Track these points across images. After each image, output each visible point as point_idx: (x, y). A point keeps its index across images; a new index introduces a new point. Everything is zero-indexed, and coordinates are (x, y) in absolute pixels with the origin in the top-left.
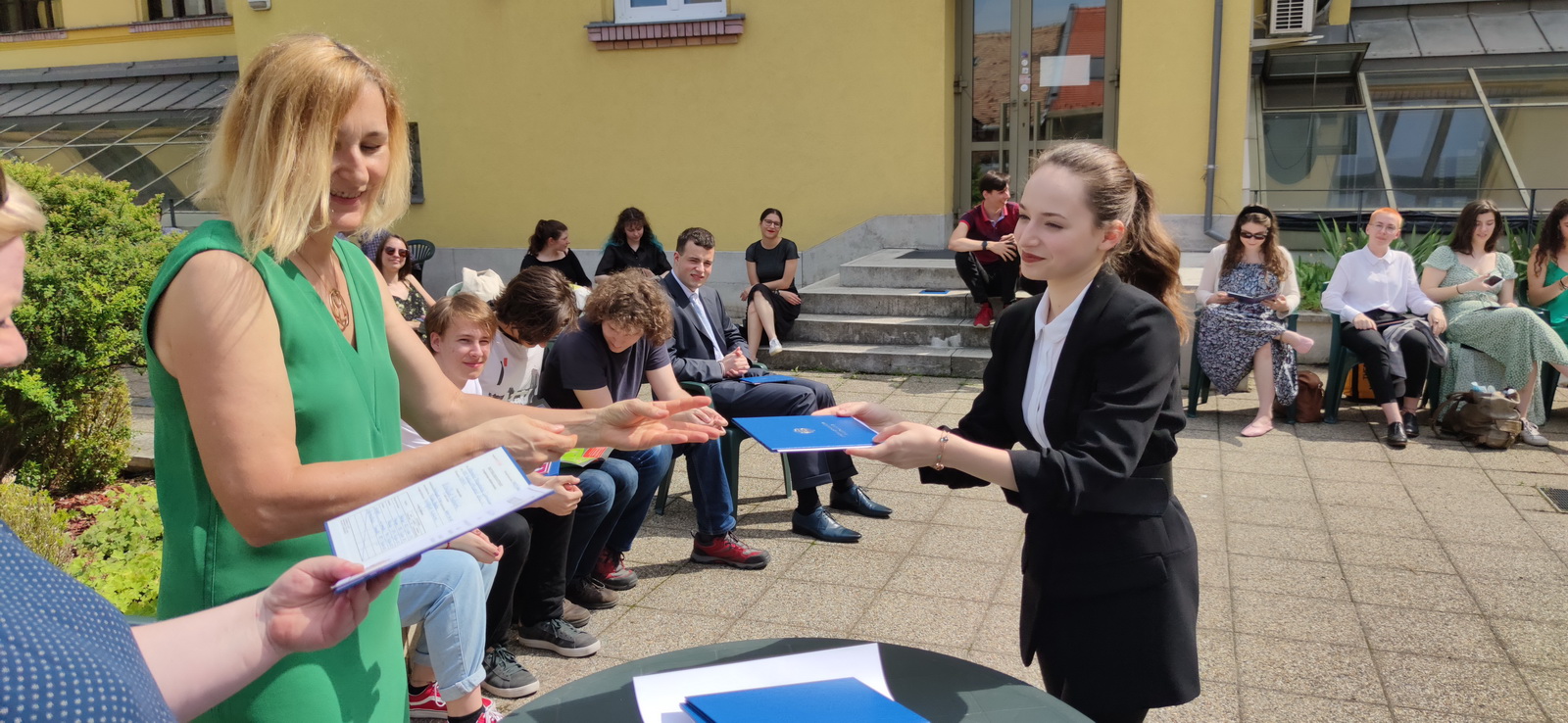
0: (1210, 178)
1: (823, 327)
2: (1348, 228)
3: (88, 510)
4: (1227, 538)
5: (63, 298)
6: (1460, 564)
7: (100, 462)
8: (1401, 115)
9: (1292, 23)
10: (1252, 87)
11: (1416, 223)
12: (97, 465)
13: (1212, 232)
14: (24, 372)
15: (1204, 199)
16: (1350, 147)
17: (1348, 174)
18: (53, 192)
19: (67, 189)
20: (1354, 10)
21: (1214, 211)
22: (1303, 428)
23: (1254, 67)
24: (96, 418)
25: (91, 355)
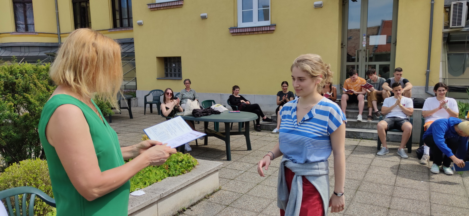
0: (427, 74)
4: (430, 197)
9: (457, 24)
10: (443, 45)
13: (428, 92)
15: (425, 81)
21: (429, 85)
23: (444, 38)
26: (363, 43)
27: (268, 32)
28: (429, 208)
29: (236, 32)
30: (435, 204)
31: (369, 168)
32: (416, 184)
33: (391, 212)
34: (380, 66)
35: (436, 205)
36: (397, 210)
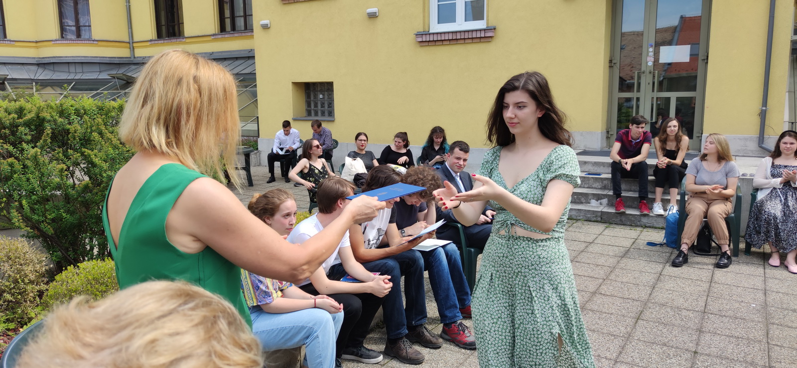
0: (763, 115)
10: (793, 62)
13: (763, 146)
15: (759, 127)
21: (765, 133)
26: (648, 59)
27: (482, 40)
28: (767, 353)
29: (427, 40)
30: (778, 346)
31: (658, 279)
32: (743, 310)
33: (698, 360)
34: (678, 99)
35: (778, 348)
36: (709, 355)
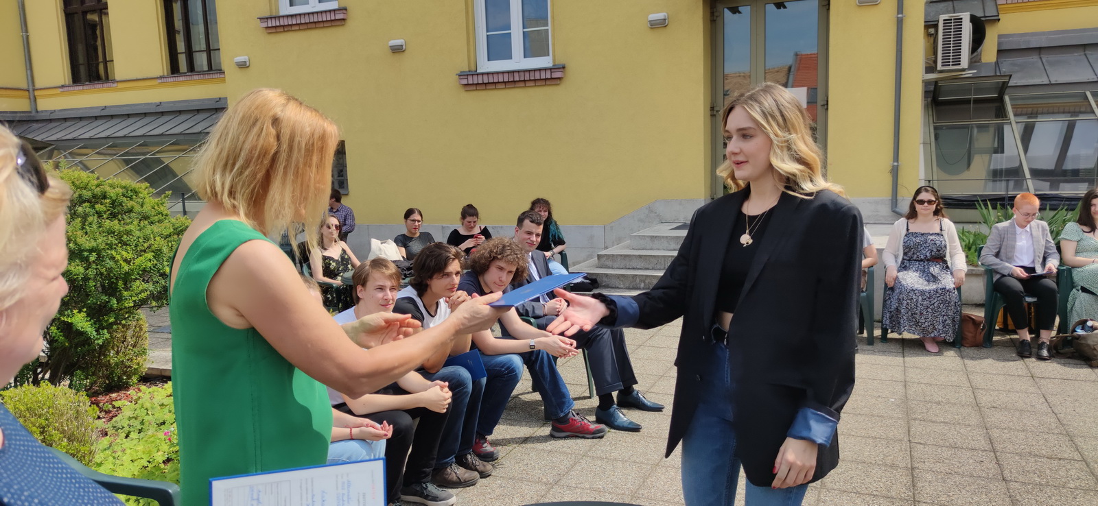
0: (895, 172)
1: (618, 278)
2: (998, 205)
3: (117, 404)
4: (909, 431)
5: (103, 261)
6: (1086, 453)
7: (126, 372)
8: (1037, 126)
9: (953, 62)
10: (926, 107)
11: (1048, 203)
12: (125, 373)
13: (897, 210)
14: (75, 311)
15: (891, 187)
16: (1000, 149)
17: (999, 168)
18: (98, 191)
19: (107, 189)
20: (1000, 52)
21: (898, 196)
22: (966, 350)
23: (926, 93)
24: (125, 341)
25: (119, 300)
27: (548, 82)
29: (474, 82)
32: (880, 406)
35: (922, 446)
